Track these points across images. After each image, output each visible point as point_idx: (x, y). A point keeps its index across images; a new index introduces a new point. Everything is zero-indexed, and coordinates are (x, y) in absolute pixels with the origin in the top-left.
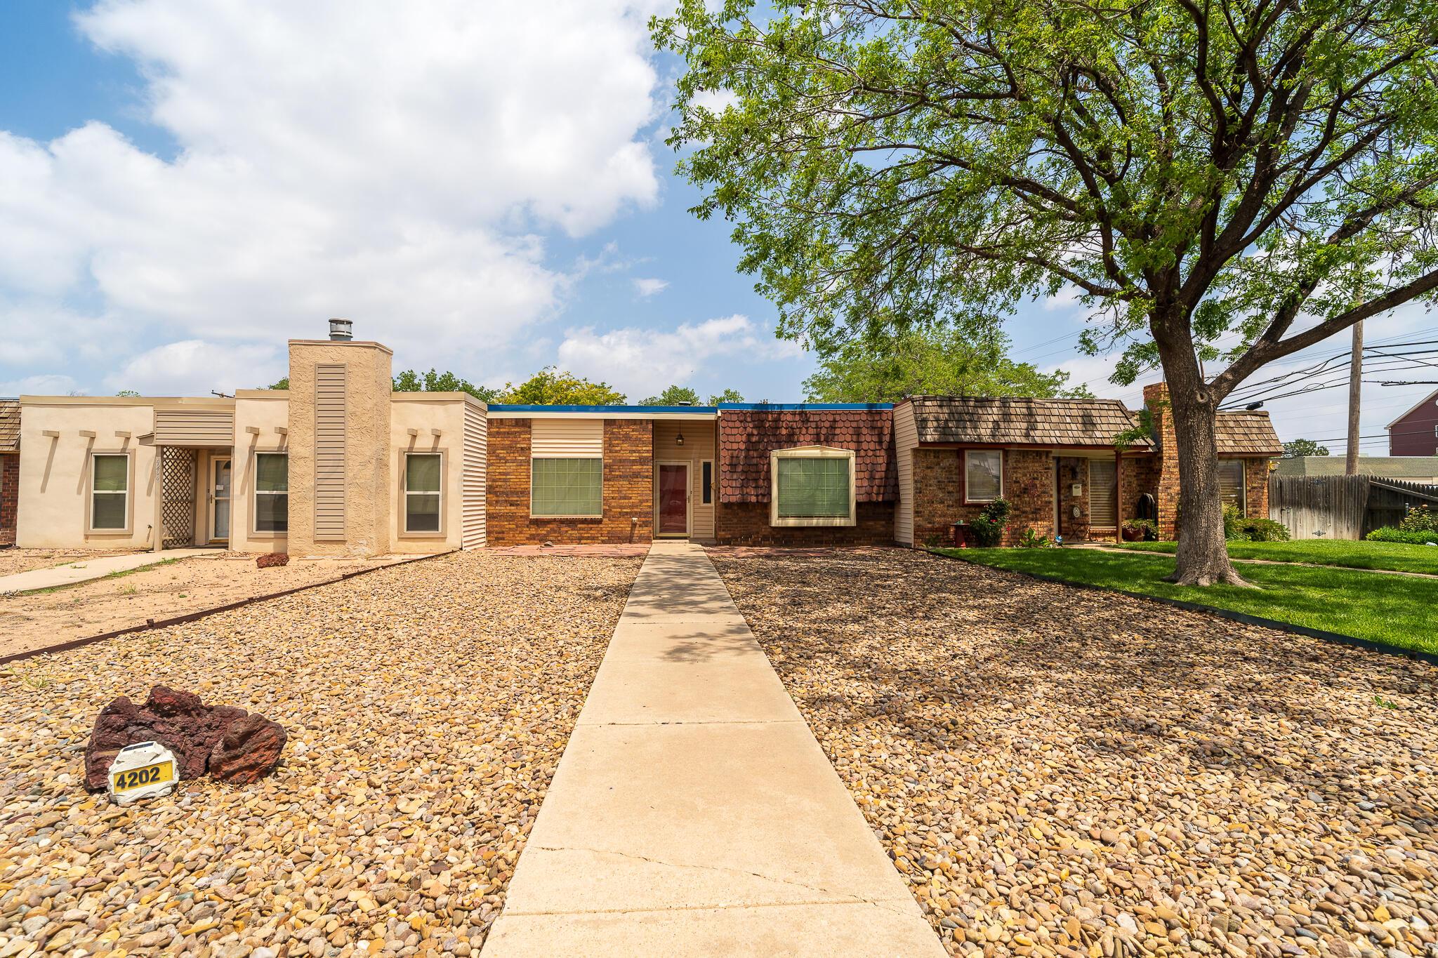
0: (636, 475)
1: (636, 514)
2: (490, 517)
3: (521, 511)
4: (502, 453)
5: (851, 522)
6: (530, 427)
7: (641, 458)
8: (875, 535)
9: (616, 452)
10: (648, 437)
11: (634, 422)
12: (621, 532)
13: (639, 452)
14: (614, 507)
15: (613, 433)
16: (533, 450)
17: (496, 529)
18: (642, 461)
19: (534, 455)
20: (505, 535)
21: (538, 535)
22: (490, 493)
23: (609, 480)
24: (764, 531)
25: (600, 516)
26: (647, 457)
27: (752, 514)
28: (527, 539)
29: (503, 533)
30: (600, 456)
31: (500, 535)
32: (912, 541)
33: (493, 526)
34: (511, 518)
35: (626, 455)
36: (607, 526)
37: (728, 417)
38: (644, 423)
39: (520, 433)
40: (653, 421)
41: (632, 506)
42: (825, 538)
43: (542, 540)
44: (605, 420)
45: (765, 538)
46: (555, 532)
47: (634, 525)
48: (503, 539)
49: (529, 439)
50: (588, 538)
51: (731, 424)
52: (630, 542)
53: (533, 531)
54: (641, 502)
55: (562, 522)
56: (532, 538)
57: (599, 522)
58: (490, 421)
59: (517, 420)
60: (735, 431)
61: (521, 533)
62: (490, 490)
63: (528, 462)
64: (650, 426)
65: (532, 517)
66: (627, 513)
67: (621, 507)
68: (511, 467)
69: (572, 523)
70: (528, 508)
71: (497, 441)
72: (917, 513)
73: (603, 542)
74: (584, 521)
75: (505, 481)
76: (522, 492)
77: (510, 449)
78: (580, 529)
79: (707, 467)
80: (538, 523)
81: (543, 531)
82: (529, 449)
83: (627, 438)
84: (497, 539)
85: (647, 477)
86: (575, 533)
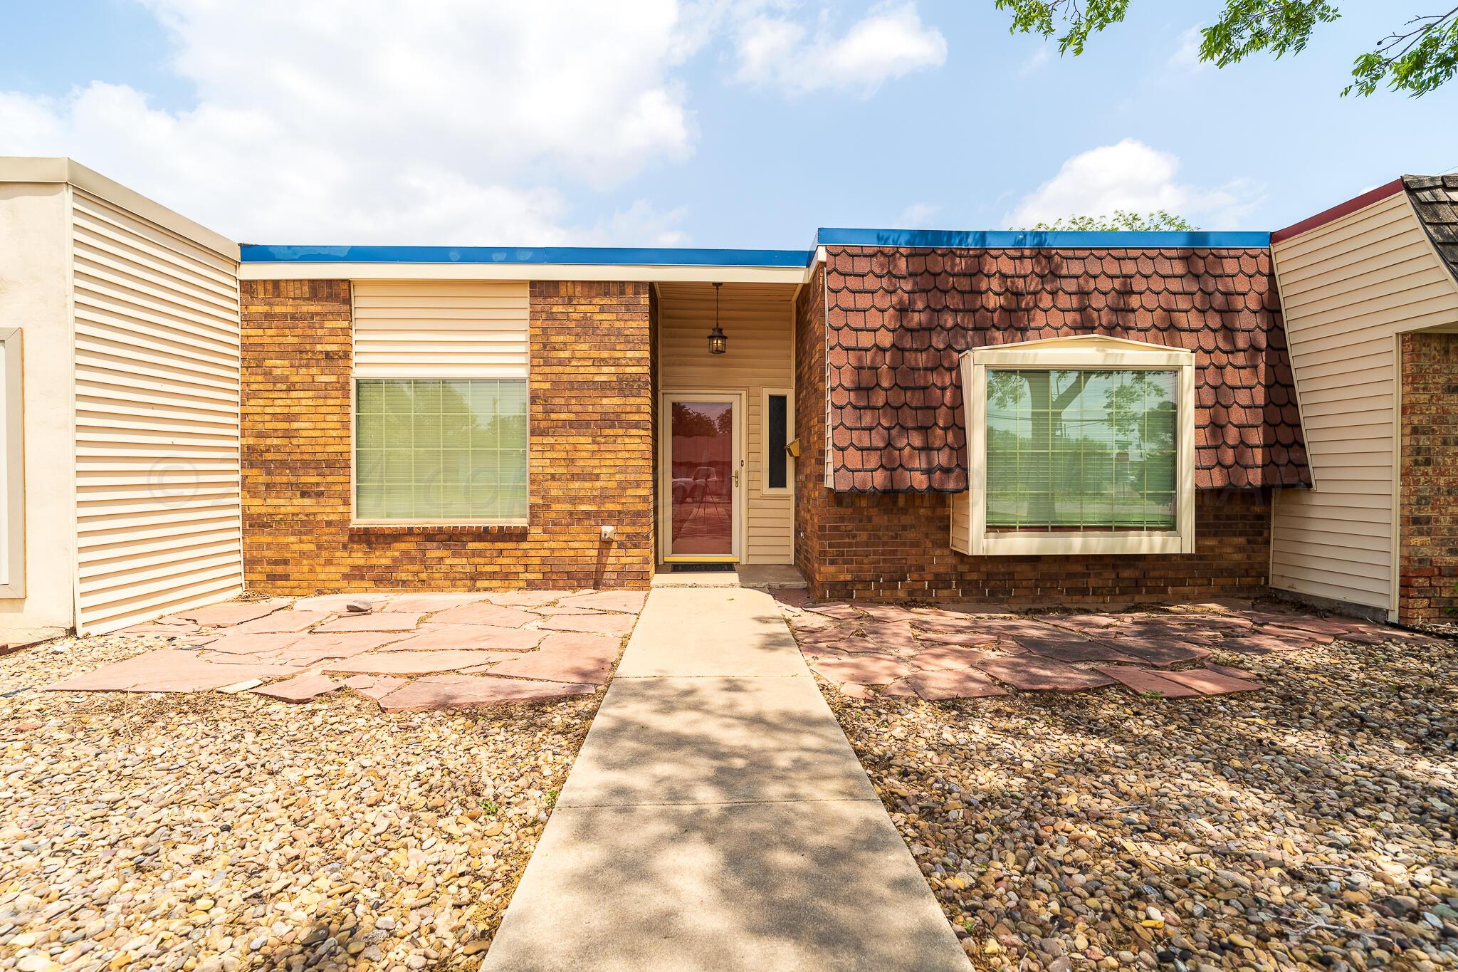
0: (611, 421)
1: (610, 517)
2: (253, 524)
3: (328, 510)
4: (279, 366)
5: (1183, 542)
6: (348, 301)
7: (621, 379)
8: (1220, 572)
9: (561, 362)
10: (639, 325)
11: (604, 288)
12: (575, 560)
13: (616, 362)
14: (557, 500)
15: (551, 317)
16: (356, 359)
17: (267, 554)
18: (624, 386)
19: (358, 372)
20: (290, 569)
21: (373, 567)
22: (252, 465)
23: (543, 433)
24: (939, 562)
25: (521, 522)
26: (636, 378)
27: (906, 520)
28: (346, 577)
29: (285, 562)
30: (522, 373)
31: (279, 569)
32: (1391, 603)
33: (260, 547)
34: (305, 525)
35: (586, 371)
36: (540, 546)
37: (844, 264)
38: (630, 291)
39: (323, 316)
40: (652, 287)
41: (604, 497)
42: (1092, 582)
43: (385, 579)
44: (533, 284)
45: (940, 581)
46: (412, 560)
47: (606, 544)
48: (286, 577)
49: (346, 332)
50: (492, 576)
51: (853, 283)
52: (597, 586)
53: (358, 557)
54: (623, 486)
55: (430, 536)
56: (356, 575)
57: (521, 535)
58: (248, 287)
59: (314, 284)
60: (864, 301)
61: (329, 562)
62: (251, 458)
63: (344, 388)
64: (644, 300)
65: (356, 523)
66: (588, 514)
67: (574, 500)
68: (303, 401)
69: (452, 538)
70: (346, 503)
71: (268, 335)
72: (1414, 523)
73: (531, 585)
74: (483, 534)
75: (288, 434)
76: (330, 464)
77: (299, 355)
78: (475, 554)
79: (778, 404)
80: (370, 538)
81: (382, 558)
82: (346, 355)
83: (586, 327)
84: (272, 578)
85: (636, 425)
86: (461, 564)
